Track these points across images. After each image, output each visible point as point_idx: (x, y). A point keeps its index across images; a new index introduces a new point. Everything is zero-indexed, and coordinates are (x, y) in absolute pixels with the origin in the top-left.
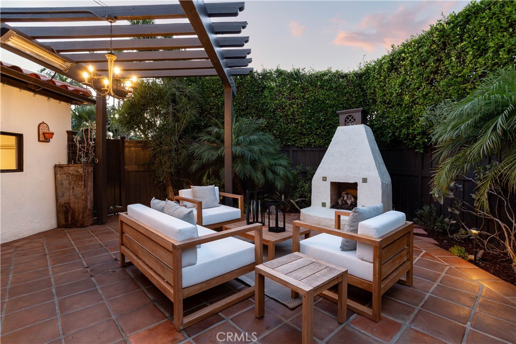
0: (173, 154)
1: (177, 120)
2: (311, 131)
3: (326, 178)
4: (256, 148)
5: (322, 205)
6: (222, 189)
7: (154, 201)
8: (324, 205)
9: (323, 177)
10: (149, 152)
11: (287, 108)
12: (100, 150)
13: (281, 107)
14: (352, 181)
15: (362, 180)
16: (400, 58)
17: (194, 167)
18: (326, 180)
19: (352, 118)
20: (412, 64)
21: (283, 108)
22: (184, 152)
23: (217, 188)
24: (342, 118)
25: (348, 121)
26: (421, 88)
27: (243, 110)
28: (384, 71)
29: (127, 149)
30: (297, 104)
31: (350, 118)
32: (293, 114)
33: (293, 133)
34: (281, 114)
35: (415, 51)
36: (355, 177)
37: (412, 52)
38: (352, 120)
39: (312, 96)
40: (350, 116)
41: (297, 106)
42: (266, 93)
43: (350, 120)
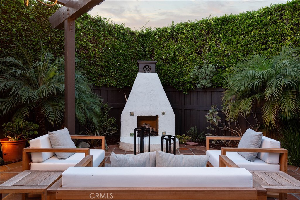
2: (108, 74)
3: (133, 113)
5: (131, 135)
9: (131, 113)
11: (90, 50)
13: (85, 48)
14: (154, 114)
15: (161, 114)
16: (178, 32)
18: (133, 115)
19: (149, 67)
20: (187, 38)
21: (87, 50)
24: (141, 66)
25: (145, 69)
26: (192, 54)
28: (164, 37)
30: (99, 48)
31: (147, 67)
32: (95, 57)
33: (94, 74)
34: (85, 55)
35: (190, 31)
36: (156, 111)
37: (188, 31)
38: (148, 69)
39: (110, 43)
40: (147, 65)
41: (99, 50)
43: (147, 69)
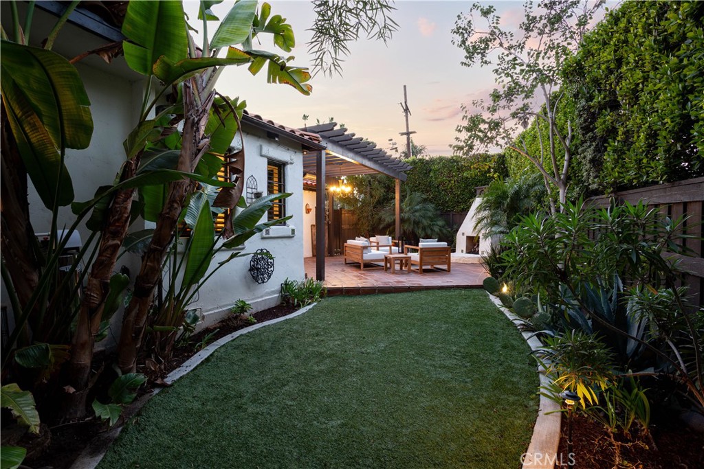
0: (370, 217)
1: (372, 196)
3: (465, 234)
4: (417, 214)
6: (393, 238)
7: (357, 238)
8: (462, 251)
9: (463, 233)
10: (355, 217)
12: (331, 217)
13: (442, 183)
17: (381, 226)
21: (444, 184)
22: (377, 217)
23: (390, 238)
24: (478, 192)
27: (416, 186)
29: (343, 215)
32: (451, 188)
40: (483, 191)
42: (432, 174)
